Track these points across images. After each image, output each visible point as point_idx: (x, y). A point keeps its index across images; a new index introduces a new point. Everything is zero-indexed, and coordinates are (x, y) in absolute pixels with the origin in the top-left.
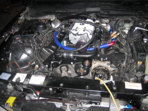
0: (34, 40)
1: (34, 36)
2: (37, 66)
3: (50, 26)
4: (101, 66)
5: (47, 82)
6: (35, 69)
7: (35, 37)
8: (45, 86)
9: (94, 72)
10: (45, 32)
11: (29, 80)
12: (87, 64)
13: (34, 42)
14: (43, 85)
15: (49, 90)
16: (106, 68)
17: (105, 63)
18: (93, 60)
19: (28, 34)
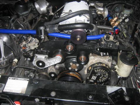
0: (12, 24)
1: (12, 19)
2: (16, 60)
3: (33, 6)
4: (101, 63)
5: (31, 88)
6: (13, 64)
7: (13, 21)
8: (29, 96)
9: (91, 69)
10: (27, 14)
11: (3, 85)
12: (83, 60)
13: (12, 28)
14: (25, 94)
15: (35, 101)
16: (106, 65)
17: (105, 58)
18: (91, 54)
19: (3, 16)
